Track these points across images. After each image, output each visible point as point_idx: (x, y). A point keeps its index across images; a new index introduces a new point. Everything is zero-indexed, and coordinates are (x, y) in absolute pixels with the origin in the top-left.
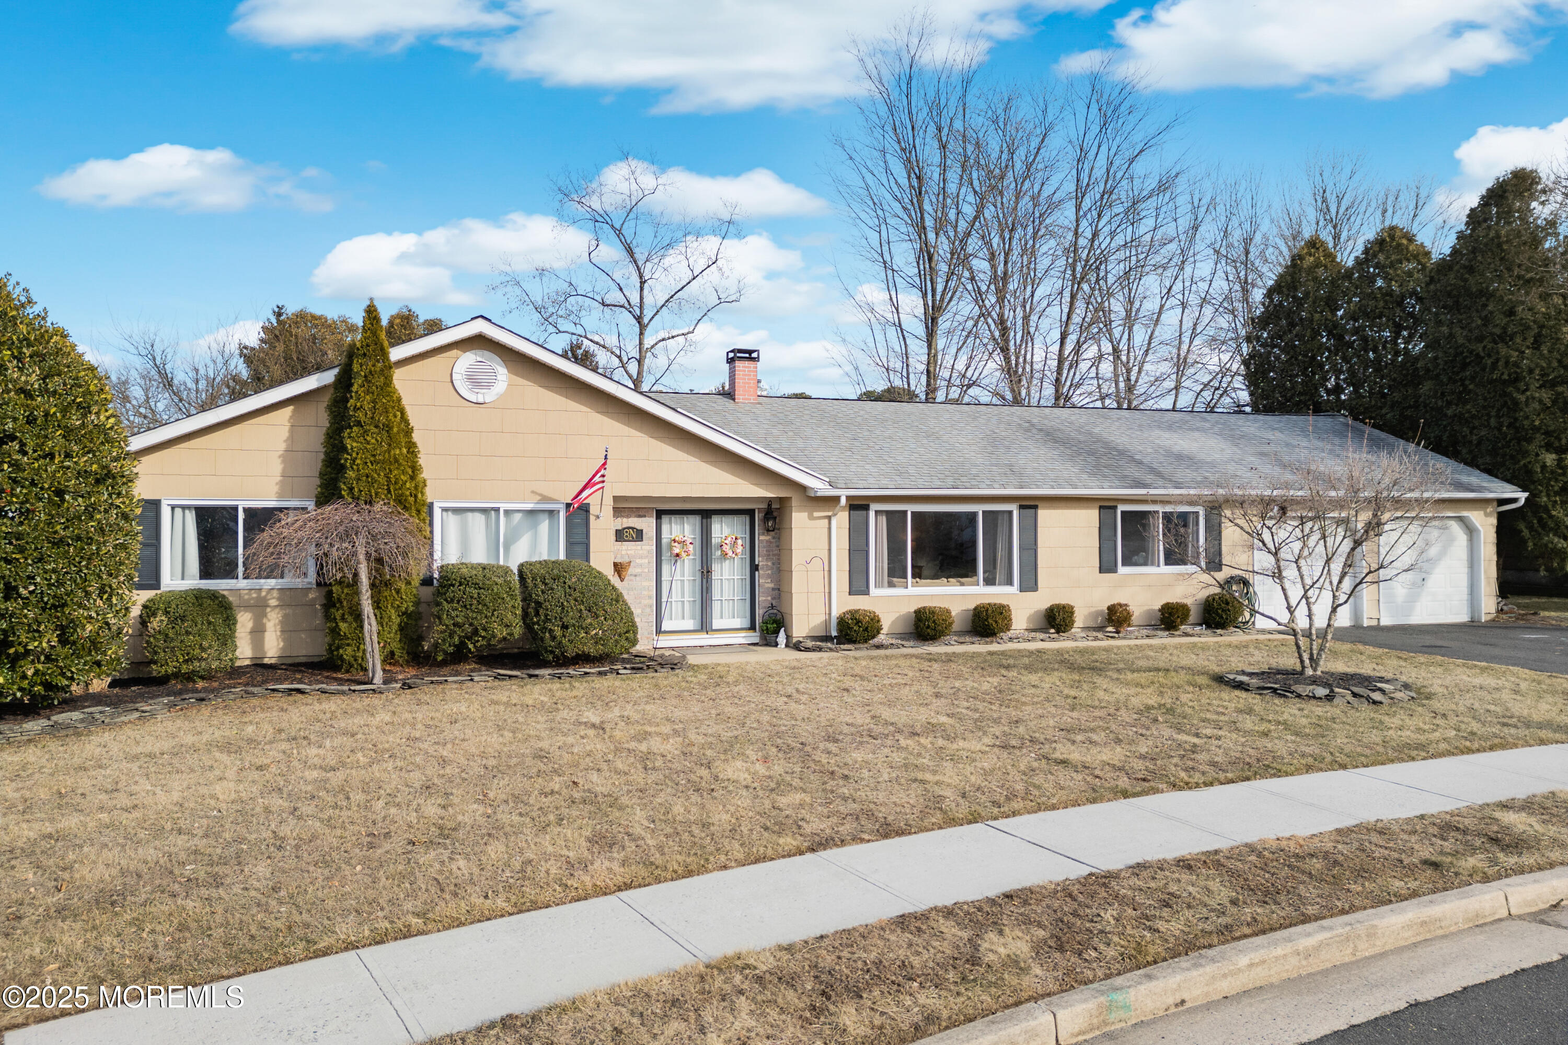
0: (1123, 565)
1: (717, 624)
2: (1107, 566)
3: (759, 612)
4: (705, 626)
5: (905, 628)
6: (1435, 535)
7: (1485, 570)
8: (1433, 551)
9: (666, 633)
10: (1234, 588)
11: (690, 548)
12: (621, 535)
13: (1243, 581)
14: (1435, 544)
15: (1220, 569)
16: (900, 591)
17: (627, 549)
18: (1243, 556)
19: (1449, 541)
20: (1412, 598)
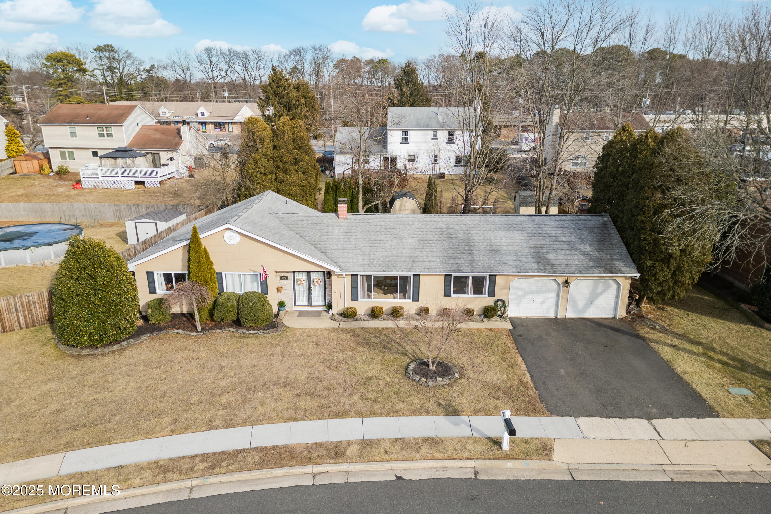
0: (454, 293)
1: (313, 304)
2: (447, 294)
3: (327, 301)
4: (310, 305)
5: (369, 311)
6: (601, 285)
7: (622, 300)
8: (599, 291)
9: (298, 306)
10: (499, 303)
11: (303, 282)
12: (281, 278)
13: (503, 301)
14: (600, 288)
15: (494, 296)
16: (369, 300)
17: (284, 282)
18: (505, 291)
19: (608, 287)
20: (586, 308)
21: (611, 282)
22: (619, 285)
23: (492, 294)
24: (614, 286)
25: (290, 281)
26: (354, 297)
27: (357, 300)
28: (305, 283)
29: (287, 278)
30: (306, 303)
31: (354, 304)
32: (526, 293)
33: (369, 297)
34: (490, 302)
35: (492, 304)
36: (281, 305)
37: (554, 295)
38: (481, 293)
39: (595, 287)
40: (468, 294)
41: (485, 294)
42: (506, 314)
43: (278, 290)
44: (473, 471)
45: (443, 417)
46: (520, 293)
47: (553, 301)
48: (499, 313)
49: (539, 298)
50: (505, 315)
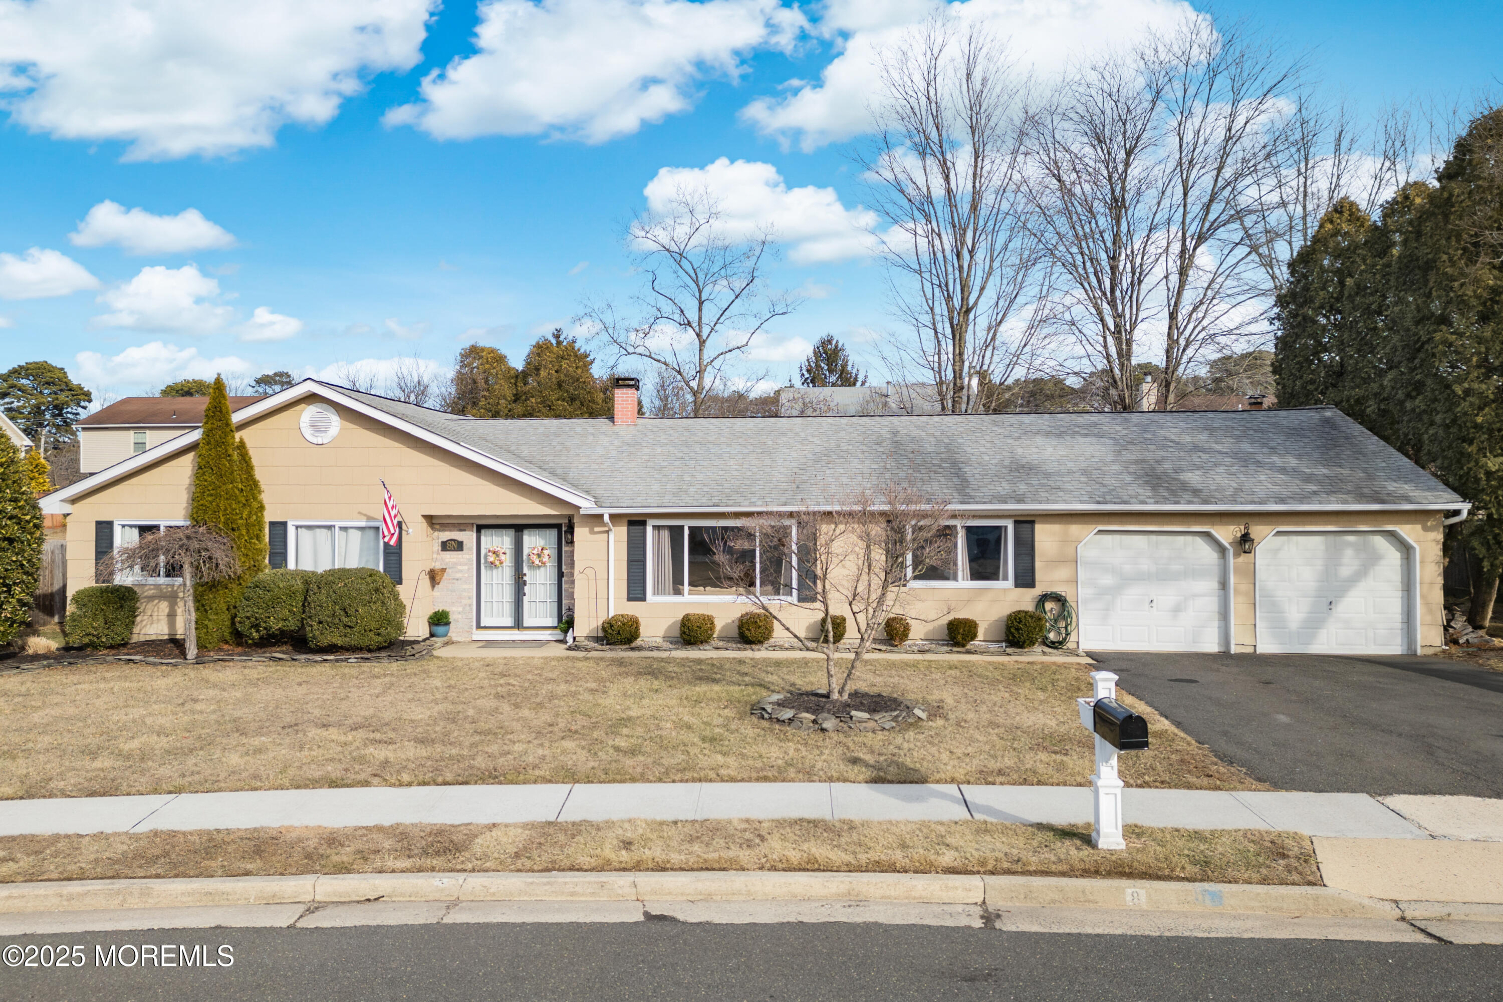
1: (527, 623)
3: (563, 615)
4: (518, 624)
5: (676, 632)
6: (1349, 553)
7: (1422, 596)
8: (1346, 571)
9: (485, 628)
10: (1049, 606)
11: (503, 557)
12: (445, 546)
13: (1059, 599)
14: (1349, 562)
15: (1031, 584)
16: (677, 599)
17: (450, 557)
18: (1063, 573)
19: (1372, 559)
20: (1314, 623)
21: (1380, 542)
22: (1406, 549)
23: (1025, 579)
24: (1392, 556)
25: (468, 555)
26: (636, 591)
27: (643, 599)
28: (508, 560)
29: (459, 546)
30: (509, 621)
31: (633, 609)
32: (1126, 580)
33: (678, 592)
34: (1025, 600)
35: (1030, 607)
36: (439, 620)
37: (1210, 585)
38: (992, 575)
39: (1333, 560)
40: (955, 578)
41: (1006, 578)
42: (1073, 638)
43: (434, 577)
44: (978, 911)
45: (864, 786)
46: (1107, 580)
47: (1212, 604)
48: (1052, 636)
49: (1167, 596)
50: (1071, 645)
